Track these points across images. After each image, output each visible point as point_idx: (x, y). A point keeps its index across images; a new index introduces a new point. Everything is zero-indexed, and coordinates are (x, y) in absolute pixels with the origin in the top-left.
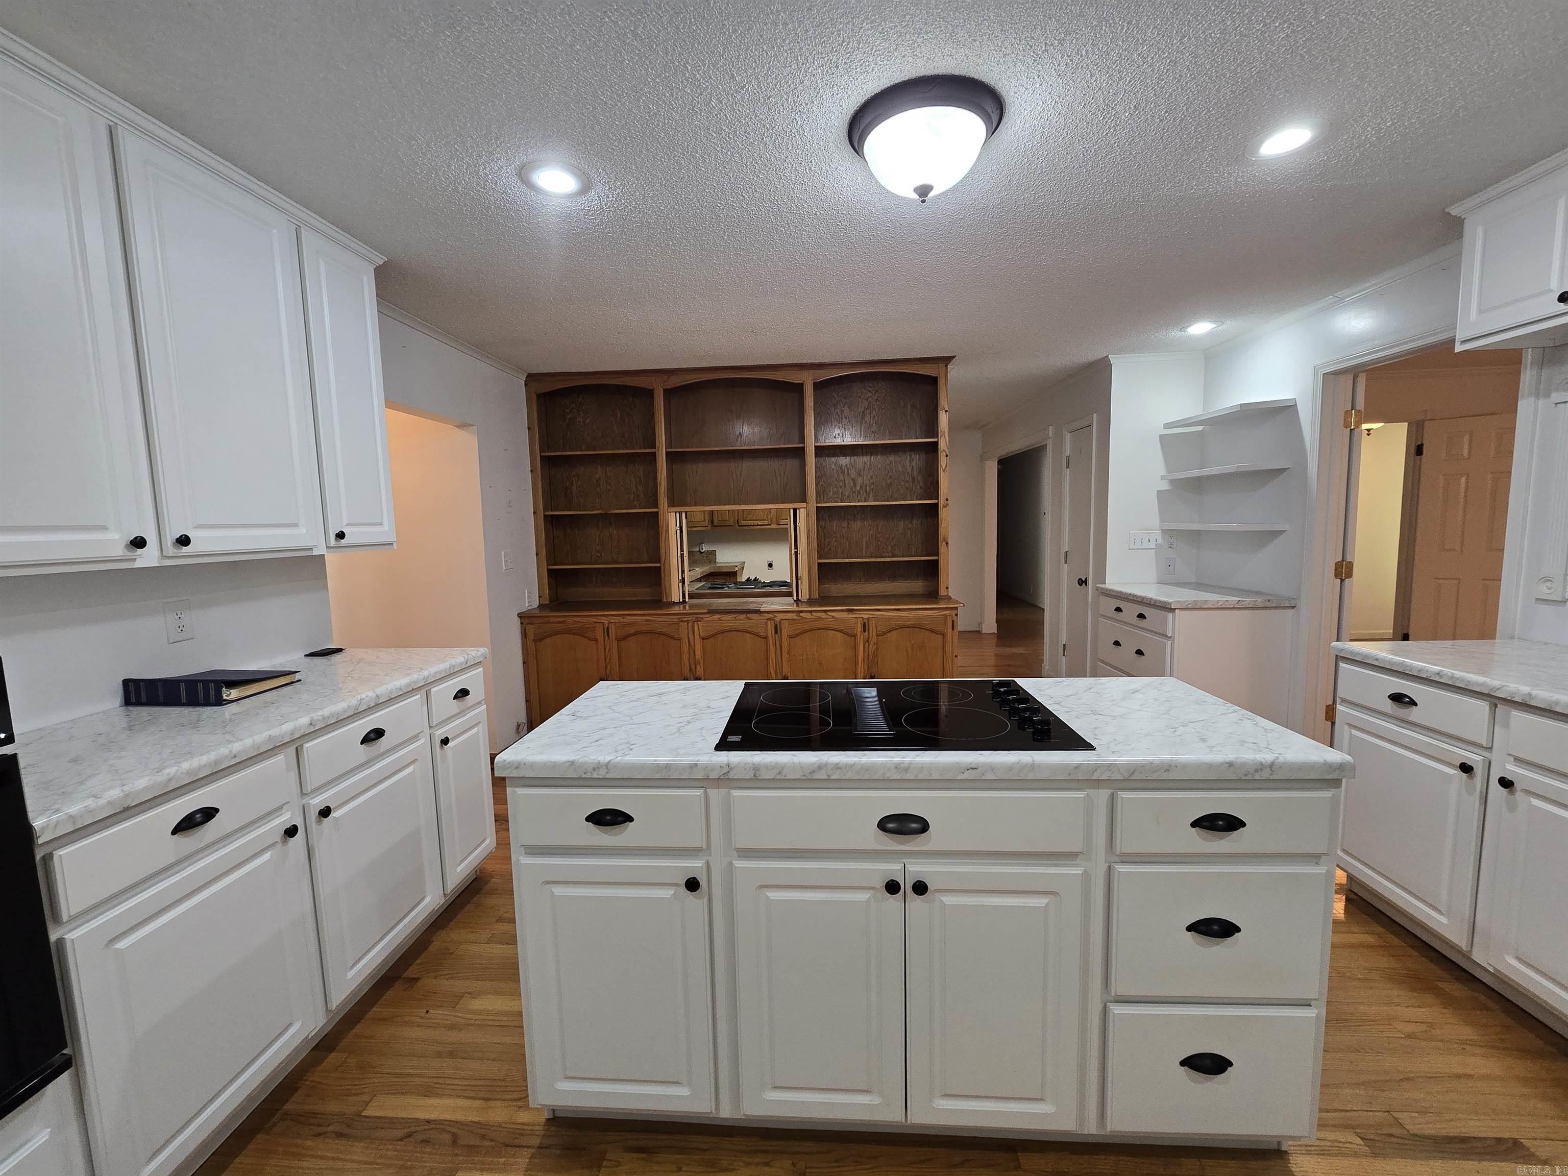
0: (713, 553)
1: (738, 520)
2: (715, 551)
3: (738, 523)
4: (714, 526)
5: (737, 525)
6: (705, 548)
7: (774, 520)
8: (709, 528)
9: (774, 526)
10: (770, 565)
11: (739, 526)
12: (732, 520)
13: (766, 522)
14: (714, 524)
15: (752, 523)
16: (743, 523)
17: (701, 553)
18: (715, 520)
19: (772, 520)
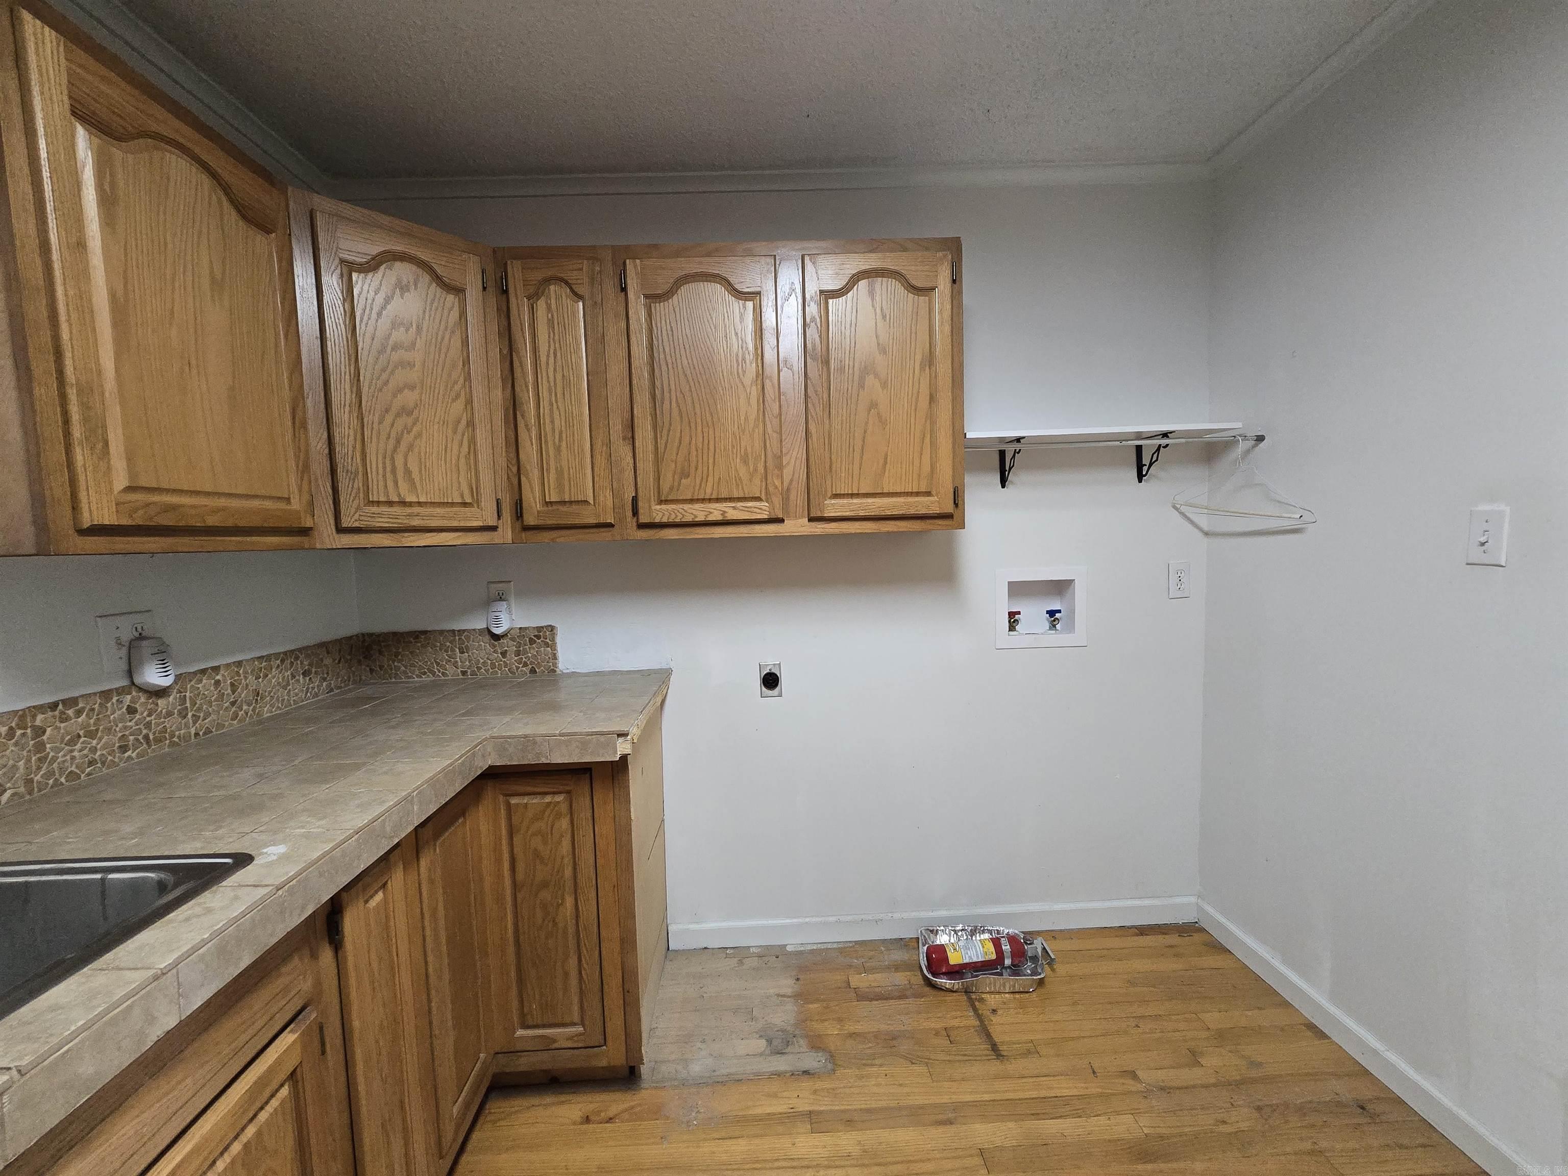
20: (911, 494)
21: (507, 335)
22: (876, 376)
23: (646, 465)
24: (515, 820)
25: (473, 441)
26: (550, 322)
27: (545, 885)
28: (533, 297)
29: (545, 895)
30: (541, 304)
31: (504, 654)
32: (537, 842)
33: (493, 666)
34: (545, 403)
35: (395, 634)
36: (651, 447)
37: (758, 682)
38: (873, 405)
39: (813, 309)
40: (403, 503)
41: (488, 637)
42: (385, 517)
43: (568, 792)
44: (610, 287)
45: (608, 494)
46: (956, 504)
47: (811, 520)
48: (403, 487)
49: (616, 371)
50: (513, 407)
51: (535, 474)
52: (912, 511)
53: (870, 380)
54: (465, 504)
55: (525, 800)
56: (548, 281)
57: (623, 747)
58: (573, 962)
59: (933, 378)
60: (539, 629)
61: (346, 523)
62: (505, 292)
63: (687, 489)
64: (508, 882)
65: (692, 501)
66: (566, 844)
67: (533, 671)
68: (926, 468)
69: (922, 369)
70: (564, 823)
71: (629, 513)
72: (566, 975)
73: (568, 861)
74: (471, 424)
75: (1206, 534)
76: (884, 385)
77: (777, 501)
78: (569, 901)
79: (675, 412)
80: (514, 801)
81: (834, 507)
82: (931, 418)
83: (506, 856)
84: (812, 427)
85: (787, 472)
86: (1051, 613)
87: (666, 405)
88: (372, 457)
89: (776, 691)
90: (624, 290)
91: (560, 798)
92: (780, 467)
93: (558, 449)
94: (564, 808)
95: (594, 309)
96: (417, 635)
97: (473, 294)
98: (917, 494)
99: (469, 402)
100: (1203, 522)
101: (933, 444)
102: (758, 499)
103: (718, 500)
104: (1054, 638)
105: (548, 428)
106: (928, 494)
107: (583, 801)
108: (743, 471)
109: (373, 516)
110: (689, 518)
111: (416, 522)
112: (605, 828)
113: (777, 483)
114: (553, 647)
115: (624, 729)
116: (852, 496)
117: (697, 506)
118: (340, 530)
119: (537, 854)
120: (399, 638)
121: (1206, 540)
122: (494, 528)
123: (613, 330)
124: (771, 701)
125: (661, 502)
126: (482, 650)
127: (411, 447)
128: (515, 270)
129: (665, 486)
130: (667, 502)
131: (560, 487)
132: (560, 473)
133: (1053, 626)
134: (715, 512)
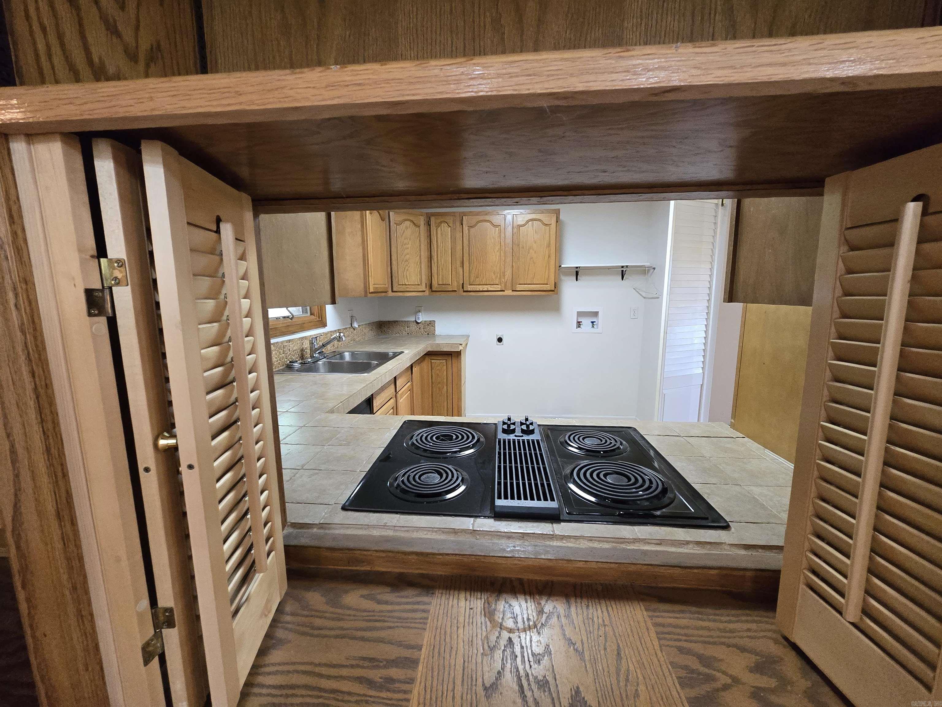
0: (431, 324)
1: (463, 284)
2: (434, 321)
3: (463, 288)
4: (432, 291)
5: (461, 290)
6: (422, 318)
7: (509, 285)
8: (427, 293)
9: (508, 292)
10: (500, 340)
11: (464, 291)
12: (455, 284)
13: (498, 288)
14: (434, 289)
15: (480, 288)
16: (470, 288)
17: (418, 323)
18: (435, 283)
19: (506, 285)
20: (542, 284)
21: (430, 236)
22: (533, 250)
23: (466, 274)
24: (433, 365)
25: (421, 267)
26: (442, 234)
27: (439, 383)
28: (437, 227)
29: (440, 385)
30: (439, 228)
31: (420, 328)
32: (438, 372)
33: (416, 332)
34: (439, 256)
35: (389, 321)
36: (468, 269)
37: (496, 340)
38: (531, 258)
39: (515, 230)
40: (405, 285)
41: (415, 323)
42: (402, 288)
43: (446, 360)
44: (458, 224)
45: (456, 282)
46: (555, 287)
47: (513, 291)
48: (406, 281)
49: (459, 247)
50: (430, 258)
51: (436, 276)
52: (542, 289)
53: (531, 251)
54: (418, 285)
55: (435, 361)
56: (441, 222)
57: (461, 348)
58: (446, 403)
59: (549, 251)
60: (430, 321)
61: (394, 290)
62: (430, 225)
63: (478, 281)
64: (430, 381)
65: (479, 285)
66: (445, 373)
67: (428, 334)
68: (547, 276)
69: (546, 248)
70: (445, 367)
71: (461, 287)
72: (444, 406)
73: (445, 377)
74: (421, 263)
75: (644, 298)
76: (535, 252)
77: (503, 285)
78: (445, 387)
79: (475, 260)
80: (433, 361)
81: (519, 287)
82: (549, 262)
83: (430, 376)
84: (514, 264)
85: (506, 277)
86: (592, 322)
87: (473, 257)
88: (399, 272)
89: (501, 343)
90: (462, 224)
91: (444, 361)
92: (504, 276)
93: (442, 269)
94: (445, 364)
95: (453, 230)
96: (395, 322)
97: (422, 227)
98: (544, 284)
99: (420, 257)
100: (644, 294)
101: (549, 269)
102: (498, 285)
103: (486, 285)
104: (593, 330)
105: (440, 263)
106: (547, 284)
107: (450, 362)
108: (494, 277)
109: (400, 288)
110: (478, 290)
111: (408, 290)
112: (455, 369)
113: (503, 280)
114: (434, 327)
115: (461, 343)
116: (525, 284)
117: (480, 286)
118: (392, 291)
119: (438, 375)
120: (389, 323)
121: (644, 299)
122: (424, 291)
123: (459, 235)
124: (500, 346)
125: (470, 285)
126: (414, 327)
127: (407, 270)
128: (433, 219)
129: (472, 281)
130: (472, 285)
131: (442, 280)
132: (443, 276)
133: (593, 327)
134: (485, 288)
